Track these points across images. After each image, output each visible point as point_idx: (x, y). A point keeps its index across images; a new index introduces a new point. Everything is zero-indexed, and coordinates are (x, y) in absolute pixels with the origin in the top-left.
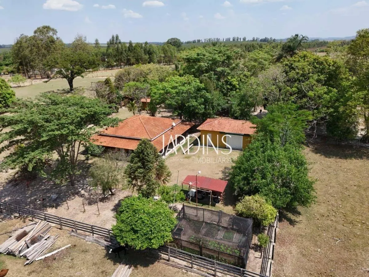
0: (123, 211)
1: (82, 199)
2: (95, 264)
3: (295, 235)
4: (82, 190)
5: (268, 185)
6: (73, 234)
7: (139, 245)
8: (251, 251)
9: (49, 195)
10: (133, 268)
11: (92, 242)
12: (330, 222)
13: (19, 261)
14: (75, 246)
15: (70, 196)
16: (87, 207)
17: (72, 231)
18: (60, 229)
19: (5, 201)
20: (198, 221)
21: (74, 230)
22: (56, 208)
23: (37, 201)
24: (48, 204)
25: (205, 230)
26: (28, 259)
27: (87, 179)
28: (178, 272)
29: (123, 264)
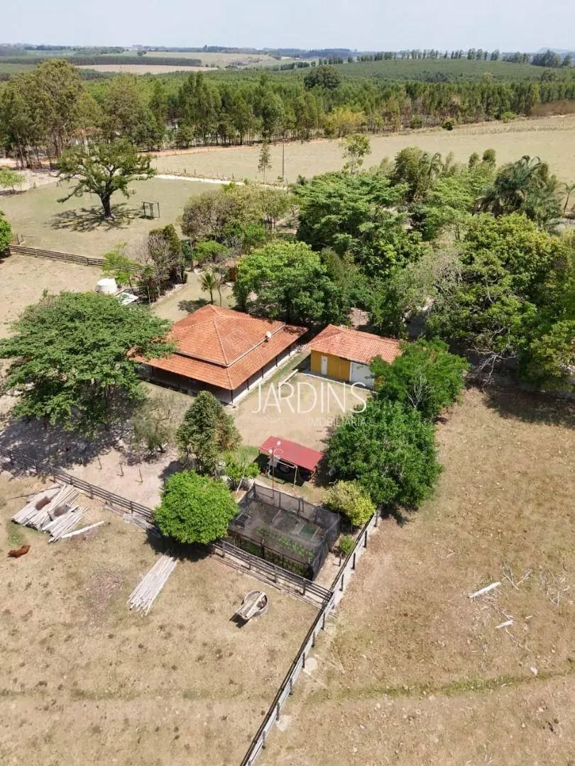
0: (169, 492)
1: (120, 454)
2: (133, 551)
3: (398, 540)
4: (120, 439)
5: (370, 470)
6: (106, 507)
7: (185, 537)
8: (331, 556)
9: (74, 443)
10: (178, 561)
11: (131, 522)
12: (452, 526)
13: (41, 537)
14: (109, 524)
15: (103, 447)
16: (126, 469)
17: (106, 503)
18: (91, 498)
19: (15, 446)
20: (273, 506)
21: (108, 502)
22: (85, 466)
23: (59, 450)
24: (74, 458)
25: (279, 520)
26: (52, 536)
27: (128, 421)
28: (232, 572)
29: (167, 554)
